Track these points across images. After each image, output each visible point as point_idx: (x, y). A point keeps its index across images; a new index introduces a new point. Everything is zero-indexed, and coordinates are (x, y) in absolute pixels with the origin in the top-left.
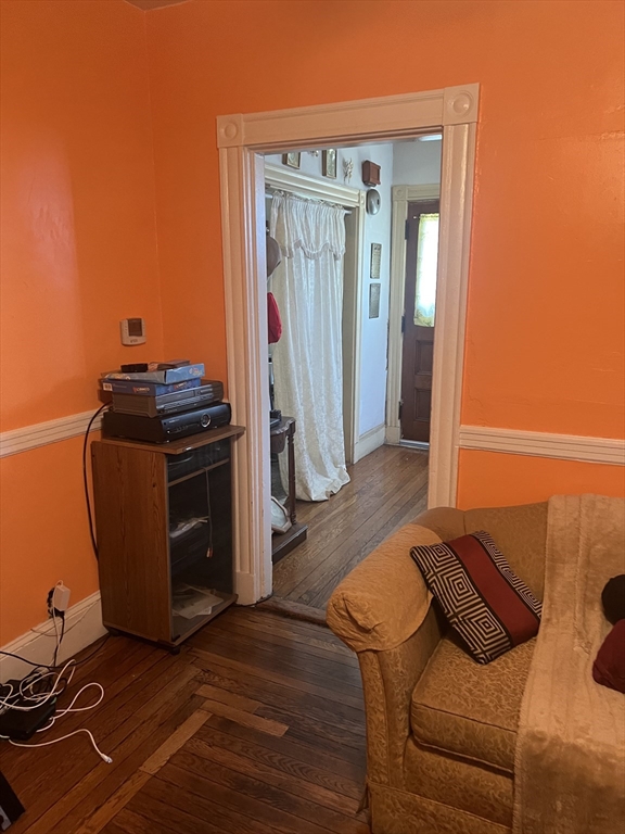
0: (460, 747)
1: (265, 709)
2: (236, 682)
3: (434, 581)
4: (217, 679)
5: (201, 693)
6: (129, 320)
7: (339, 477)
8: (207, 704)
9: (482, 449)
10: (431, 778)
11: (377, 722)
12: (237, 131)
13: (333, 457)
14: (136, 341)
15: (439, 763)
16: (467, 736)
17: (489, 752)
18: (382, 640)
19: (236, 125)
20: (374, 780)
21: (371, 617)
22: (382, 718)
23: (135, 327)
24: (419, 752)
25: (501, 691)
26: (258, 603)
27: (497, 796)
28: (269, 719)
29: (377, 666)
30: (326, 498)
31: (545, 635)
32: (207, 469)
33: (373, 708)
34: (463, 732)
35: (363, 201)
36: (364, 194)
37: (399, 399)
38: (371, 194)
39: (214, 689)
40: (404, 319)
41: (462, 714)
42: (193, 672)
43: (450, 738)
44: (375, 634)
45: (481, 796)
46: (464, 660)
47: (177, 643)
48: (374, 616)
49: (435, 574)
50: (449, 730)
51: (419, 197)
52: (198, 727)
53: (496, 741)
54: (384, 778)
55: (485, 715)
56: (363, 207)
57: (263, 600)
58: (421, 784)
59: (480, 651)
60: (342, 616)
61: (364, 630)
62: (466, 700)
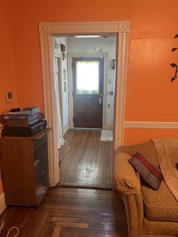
0: (164, 217)
1: (78, 220)
2: (64, 213)
3: (138, 169)
4: (56, 214)
5: (53, 220)
6: (8, 93)
7: (62, 141)
8: (58, 223)
9: (131, 128)
10: (153, 229)
11: (134, 216)
12: (47, 28)
13: (59, 135)
14: (10, 100)
15: (156, 223)
16: (166, 214)
17: (173, 217)
18: (137, 190)
19: (46, 26)
20: (133, 234)
21: (133, 184)
22: (136, 214)
23: (10, 96)
24: (149, 222)
25: (168, 198)
26: (57, 185)
27: (174, 228)
28: (81, 223)
29: (134, 199)
30: (61, 148)
31: (166, 179)
32: (42, 143)
33: (133, 212)
34: (165, 213)
35: (62, 56)
36: (62, 54)
37: (73, 116)
38: (63, 54)
39: (57, 217)
40: (73, 92)
41: (164, 207)
42: (46, 214)
43: (162, 215)
44: (134, 189)
45: (169, 230)
46: (152, 191)
47: (38, 205)
48: (134, 183)
49: (138, 167)
50: (161, 213)
51: (75, 56)
52: (59, 233)
53: (175, 213)
54: (136, 232)
55: (170, 206)
56: (62, 58)
57: (58, 184)
58: (149, 231)
59: (156, 187)
60: (123, 185)
61: (131, 188)
62: (162, 203)
